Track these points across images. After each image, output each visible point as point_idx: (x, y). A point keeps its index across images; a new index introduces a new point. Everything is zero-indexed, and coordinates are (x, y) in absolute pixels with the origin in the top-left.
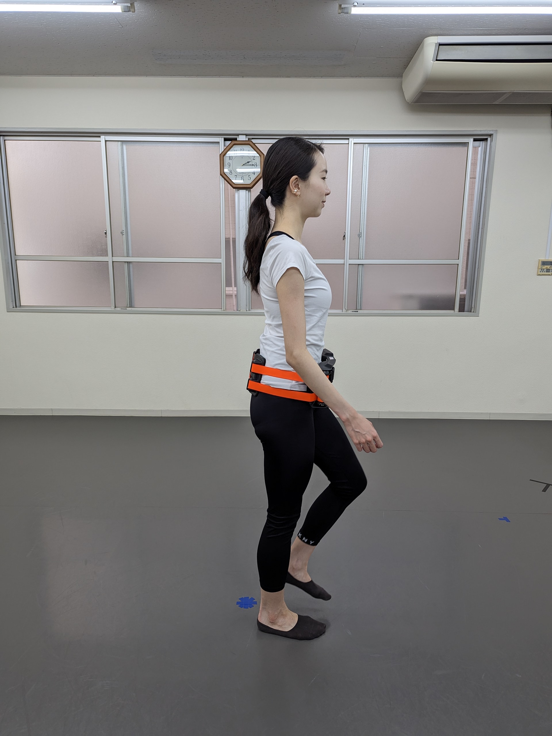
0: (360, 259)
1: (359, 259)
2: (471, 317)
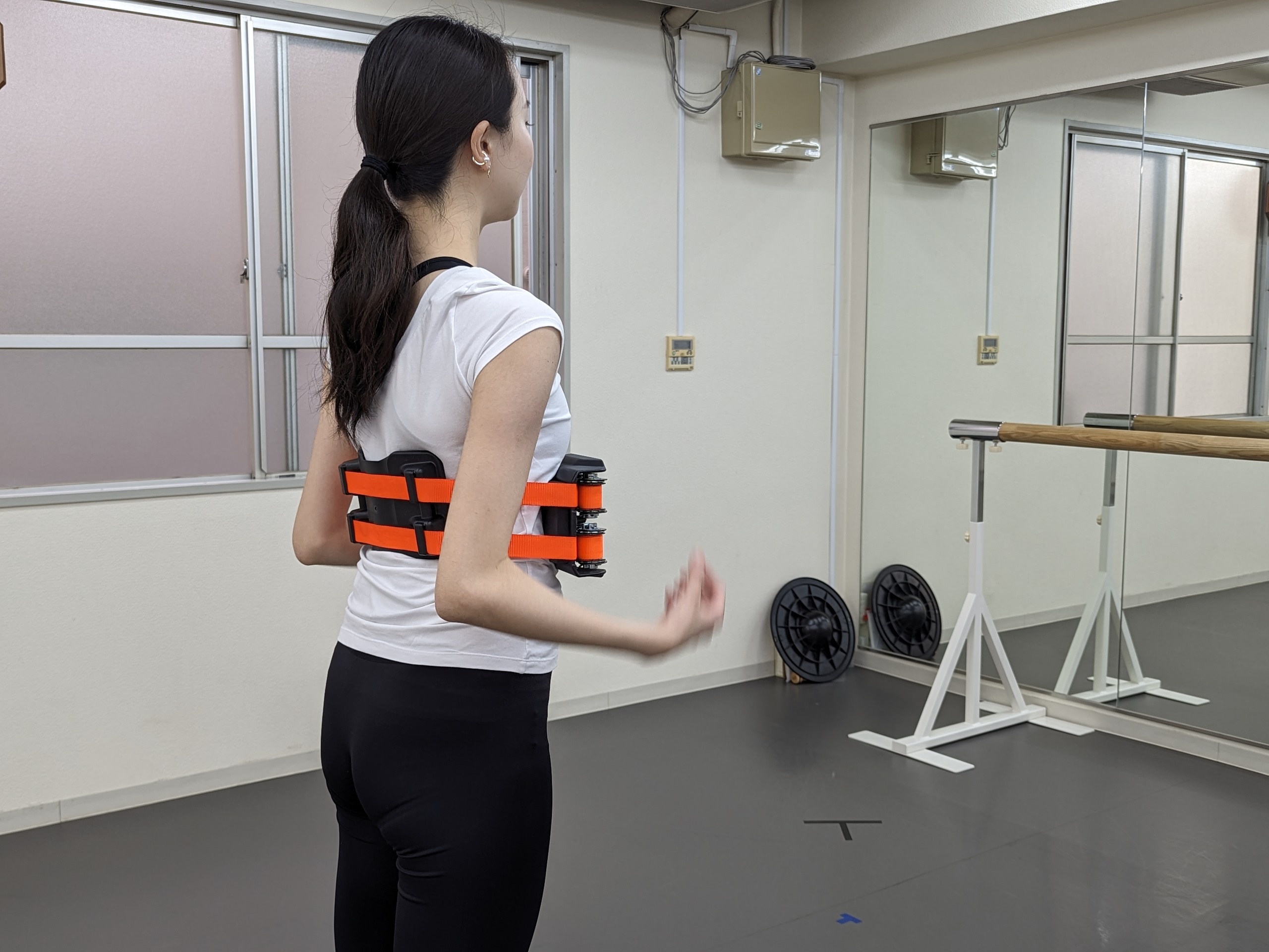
0: (289, 335)
1: (284, 334)
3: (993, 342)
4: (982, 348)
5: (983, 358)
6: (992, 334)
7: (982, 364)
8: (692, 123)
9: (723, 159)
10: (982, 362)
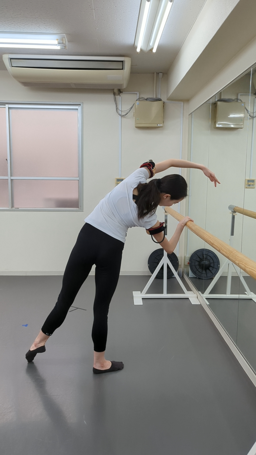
2: (79, 212)
3: (253, 181)
4: (247, 183)
5: (247, 186)
6: (252, 178)
7: (247, 188)
8: (124, 119)
9: (136, 128)
10: (247, 187)
